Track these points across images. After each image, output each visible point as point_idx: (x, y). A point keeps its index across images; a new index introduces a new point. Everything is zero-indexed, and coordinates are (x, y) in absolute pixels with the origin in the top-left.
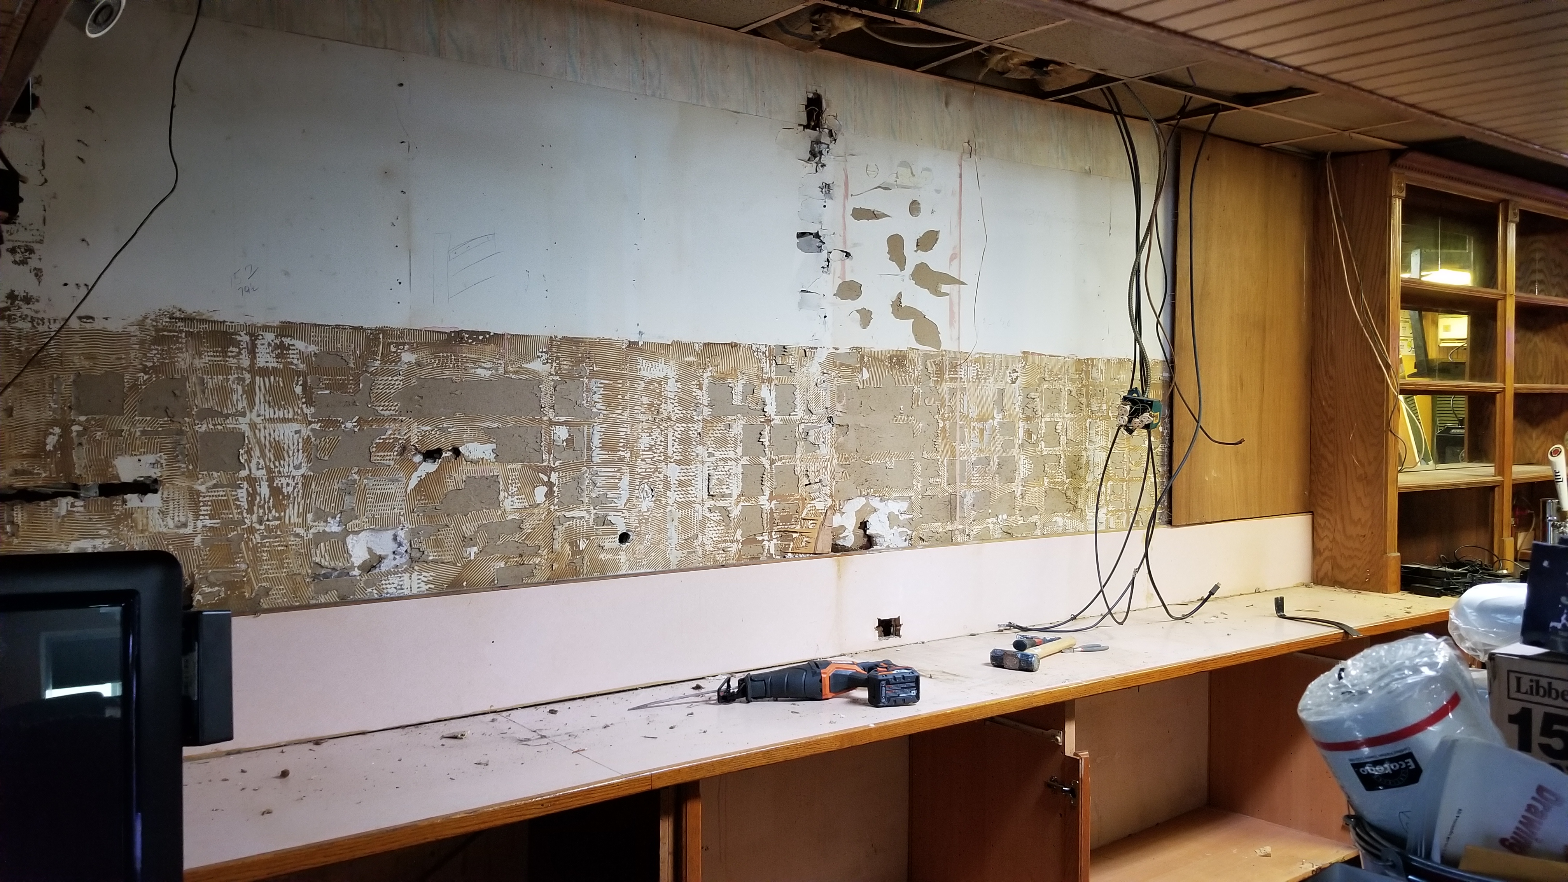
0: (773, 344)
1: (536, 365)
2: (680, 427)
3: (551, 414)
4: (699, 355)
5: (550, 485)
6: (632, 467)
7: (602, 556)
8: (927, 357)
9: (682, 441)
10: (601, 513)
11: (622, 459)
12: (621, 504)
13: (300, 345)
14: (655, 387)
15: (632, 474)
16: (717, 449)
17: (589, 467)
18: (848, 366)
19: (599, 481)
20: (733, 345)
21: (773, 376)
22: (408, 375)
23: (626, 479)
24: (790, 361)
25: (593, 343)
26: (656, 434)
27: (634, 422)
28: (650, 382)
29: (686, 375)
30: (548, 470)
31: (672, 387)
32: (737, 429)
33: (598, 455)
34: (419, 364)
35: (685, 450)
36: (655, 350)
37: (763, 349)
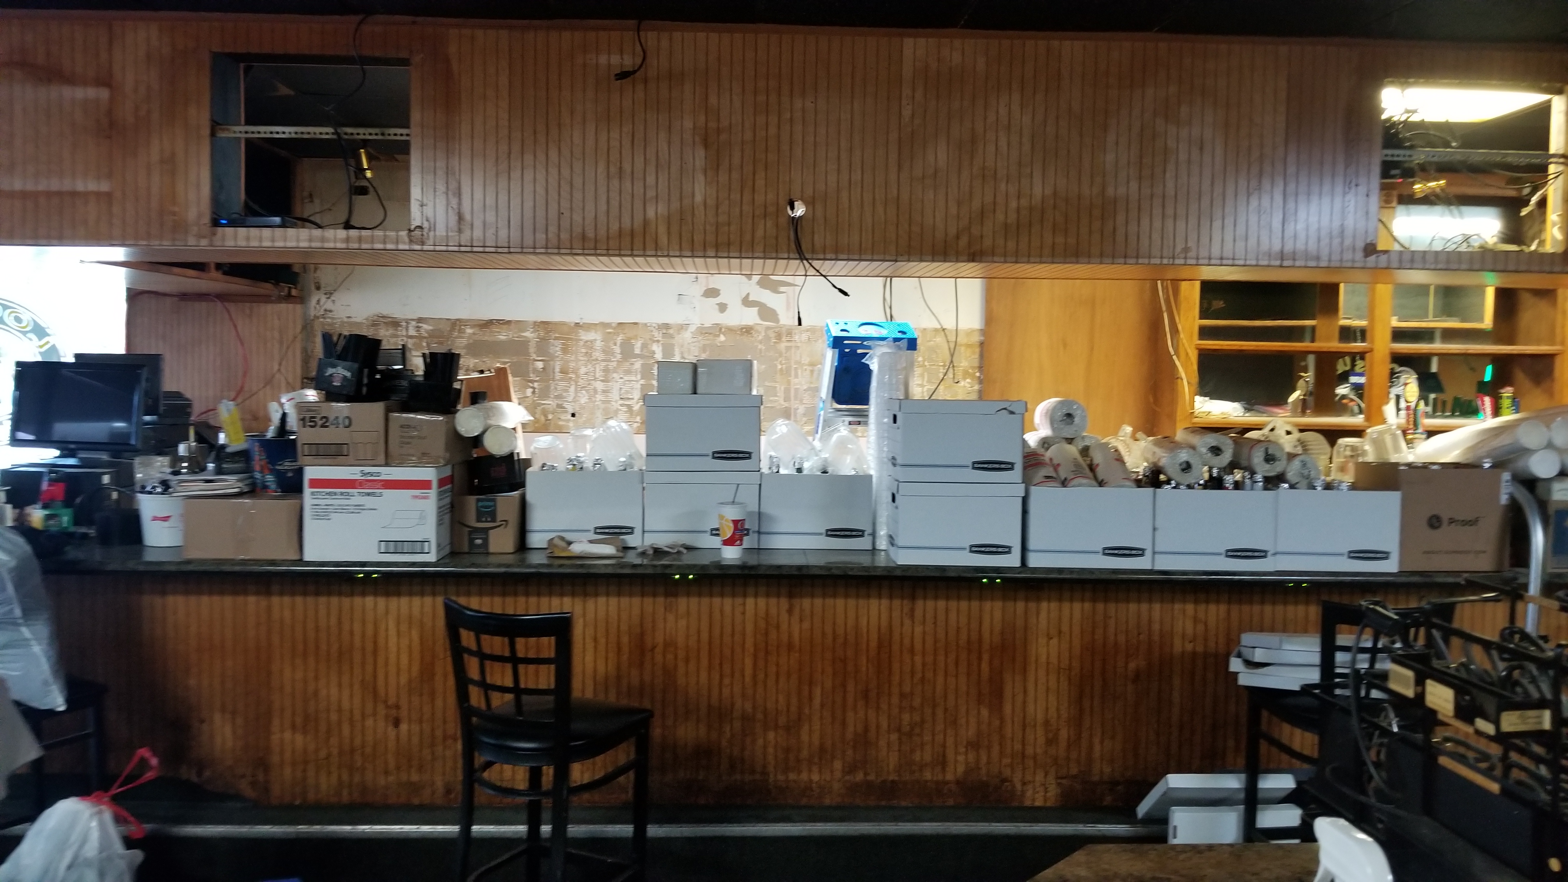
0: (660, 322)
1: (527, 334)
2: (604, 364)
3: (534, 356)
4: (614, 328)
5: (533, 388)
6: (576, 382)
7: (561, 423)
8: (768, 328)
9: (604, 371)
10: (560, 403)
11: (571, 378)
12: (570, 399)
13: (425, 326)
14: (590, 345)
15: (576, 385)
16: (625, 375)
17: (554, 381)
18: (710, 334)
19: (559, 388)
20: (636, 324)
21: (660, 339)
22: (469, 338)
23: (572, 389)
24: (671, 331)
25: (556, 324)
26: (589, 367)
27: (577, 360)
28: (586, 342)
29: (607, 338)
30: (532, 382)
31: (599, 344)
32: (638, 365)
33: (558, 376)
34: (474, 334)
35: (606, 375)
36: (588, 327)
37: (654, 325)
